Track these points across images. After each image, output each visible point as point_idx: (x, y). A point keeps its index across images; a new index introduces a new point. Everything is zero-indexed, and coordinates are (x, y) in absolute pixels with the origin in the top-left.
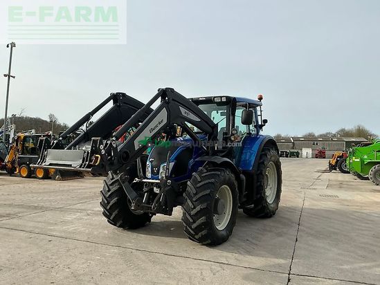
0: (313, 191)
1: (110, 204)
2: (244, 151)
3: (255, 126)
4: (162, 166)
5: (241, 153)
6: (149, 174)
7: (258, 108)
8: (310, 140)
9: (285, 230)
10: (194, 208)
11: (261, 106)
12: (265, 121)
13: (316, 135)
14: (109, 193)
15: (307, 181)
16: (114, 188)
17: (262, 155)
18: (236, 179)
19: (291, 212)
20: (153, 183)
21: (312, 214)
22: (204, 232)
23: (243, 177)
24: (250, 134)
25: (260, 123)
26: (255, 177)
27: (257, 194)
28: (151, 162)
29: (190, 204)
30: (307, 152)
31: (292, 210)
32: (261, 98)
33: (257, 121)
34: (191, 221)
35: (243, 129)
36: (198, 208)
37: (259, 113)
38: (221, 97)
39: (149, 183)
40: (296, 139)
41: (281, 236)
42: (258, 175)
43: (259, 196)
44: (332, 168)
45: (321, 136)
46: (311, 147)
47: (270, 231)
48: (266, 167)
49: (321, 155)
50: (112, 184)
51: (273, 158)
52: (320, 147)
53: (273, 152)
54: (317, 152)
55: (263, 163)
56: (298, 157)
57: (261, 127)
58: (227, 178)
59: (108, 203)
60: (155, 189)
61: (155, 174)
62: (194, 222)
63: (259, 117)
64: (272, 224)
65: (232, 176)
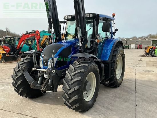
0: (139, 68)
1: (18, 84)
2: (104, 48)
3: (110, 33)
4: (49, 60)
5: (102, 50)
6: (41, 65)
7: (112, 22)
8: (134, 40)
9: (128, 97)
10: (70, 89)
11: (114, 20)
12: (116, 30)
13: (137, 37)
14: (16, 78)
15: (135, 62)
16: (19, 74)
17: (115, 51)
18: (99, 67)
19: (130, 82)
20: (43, 72)
21: (142, 84)
22: (77, 105)
23: (103, 65)
24: (107, 38)
25: (113, 31)
26: (110, 65)
27: (111, 75)
28: (43, 57)
29: (68, 87)
30: (133, 46)
31: (130, 81)
32: (114, 16)
33: (112, 30)
34: (68, 98)
35: (103, 34)
36: (73, 90)
37: (113, 25)
38: (90, 14)
39: (41, 71)
40: (128, 40)
41: (126, 102)
42: (112, 63)
43: (112, 76)
44: (147, 54)
45: (140, 38)
46: (135, 43)
47: (119, 98)
48: (116, 58)
49: (140, 47)
50: (18, 71)
51: (121, 52)
52: (139, 43)
53: (121, 49)
54: (138, 46)
55: (115, 56)
56: (128, 48)
57: (114, 33)
58: (93, 68)
59: (16, 83)
60: (45, 75)
61: (45, 65)
62: (70, 99)
63: (113, 27)
64: (119, 92)
65: (96, 66)
